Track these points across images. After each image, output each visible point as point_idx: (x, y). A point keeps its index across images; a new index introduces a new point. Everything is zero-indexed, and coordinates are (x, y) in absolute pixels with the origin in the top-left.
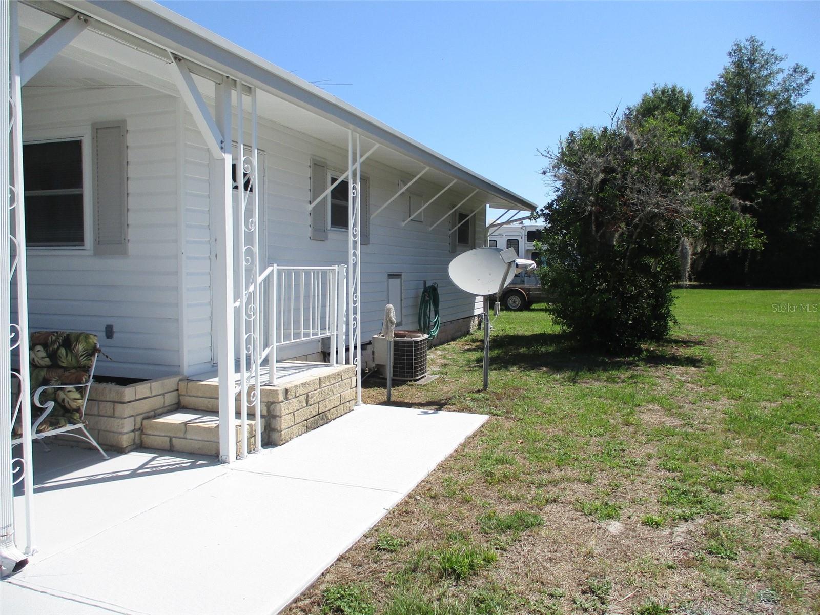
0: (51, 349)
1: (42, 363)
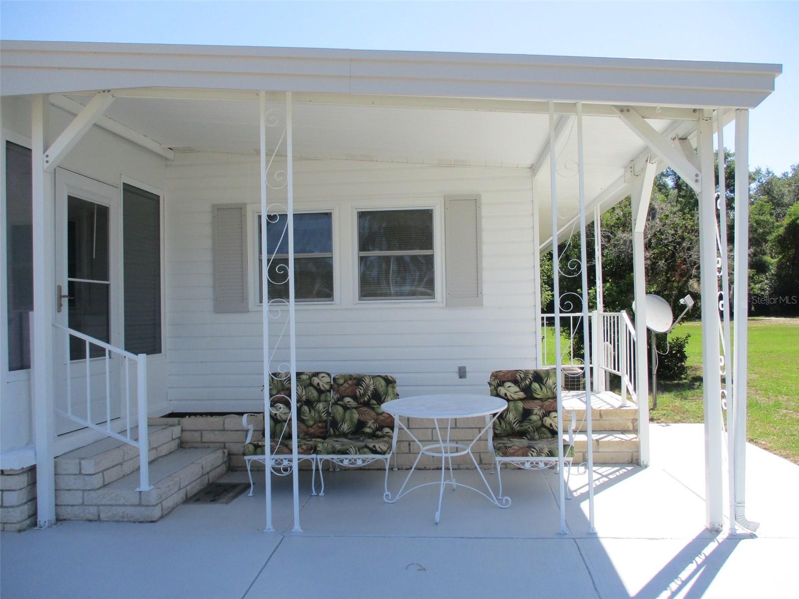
0: (523, 384)
1: (516, 397)
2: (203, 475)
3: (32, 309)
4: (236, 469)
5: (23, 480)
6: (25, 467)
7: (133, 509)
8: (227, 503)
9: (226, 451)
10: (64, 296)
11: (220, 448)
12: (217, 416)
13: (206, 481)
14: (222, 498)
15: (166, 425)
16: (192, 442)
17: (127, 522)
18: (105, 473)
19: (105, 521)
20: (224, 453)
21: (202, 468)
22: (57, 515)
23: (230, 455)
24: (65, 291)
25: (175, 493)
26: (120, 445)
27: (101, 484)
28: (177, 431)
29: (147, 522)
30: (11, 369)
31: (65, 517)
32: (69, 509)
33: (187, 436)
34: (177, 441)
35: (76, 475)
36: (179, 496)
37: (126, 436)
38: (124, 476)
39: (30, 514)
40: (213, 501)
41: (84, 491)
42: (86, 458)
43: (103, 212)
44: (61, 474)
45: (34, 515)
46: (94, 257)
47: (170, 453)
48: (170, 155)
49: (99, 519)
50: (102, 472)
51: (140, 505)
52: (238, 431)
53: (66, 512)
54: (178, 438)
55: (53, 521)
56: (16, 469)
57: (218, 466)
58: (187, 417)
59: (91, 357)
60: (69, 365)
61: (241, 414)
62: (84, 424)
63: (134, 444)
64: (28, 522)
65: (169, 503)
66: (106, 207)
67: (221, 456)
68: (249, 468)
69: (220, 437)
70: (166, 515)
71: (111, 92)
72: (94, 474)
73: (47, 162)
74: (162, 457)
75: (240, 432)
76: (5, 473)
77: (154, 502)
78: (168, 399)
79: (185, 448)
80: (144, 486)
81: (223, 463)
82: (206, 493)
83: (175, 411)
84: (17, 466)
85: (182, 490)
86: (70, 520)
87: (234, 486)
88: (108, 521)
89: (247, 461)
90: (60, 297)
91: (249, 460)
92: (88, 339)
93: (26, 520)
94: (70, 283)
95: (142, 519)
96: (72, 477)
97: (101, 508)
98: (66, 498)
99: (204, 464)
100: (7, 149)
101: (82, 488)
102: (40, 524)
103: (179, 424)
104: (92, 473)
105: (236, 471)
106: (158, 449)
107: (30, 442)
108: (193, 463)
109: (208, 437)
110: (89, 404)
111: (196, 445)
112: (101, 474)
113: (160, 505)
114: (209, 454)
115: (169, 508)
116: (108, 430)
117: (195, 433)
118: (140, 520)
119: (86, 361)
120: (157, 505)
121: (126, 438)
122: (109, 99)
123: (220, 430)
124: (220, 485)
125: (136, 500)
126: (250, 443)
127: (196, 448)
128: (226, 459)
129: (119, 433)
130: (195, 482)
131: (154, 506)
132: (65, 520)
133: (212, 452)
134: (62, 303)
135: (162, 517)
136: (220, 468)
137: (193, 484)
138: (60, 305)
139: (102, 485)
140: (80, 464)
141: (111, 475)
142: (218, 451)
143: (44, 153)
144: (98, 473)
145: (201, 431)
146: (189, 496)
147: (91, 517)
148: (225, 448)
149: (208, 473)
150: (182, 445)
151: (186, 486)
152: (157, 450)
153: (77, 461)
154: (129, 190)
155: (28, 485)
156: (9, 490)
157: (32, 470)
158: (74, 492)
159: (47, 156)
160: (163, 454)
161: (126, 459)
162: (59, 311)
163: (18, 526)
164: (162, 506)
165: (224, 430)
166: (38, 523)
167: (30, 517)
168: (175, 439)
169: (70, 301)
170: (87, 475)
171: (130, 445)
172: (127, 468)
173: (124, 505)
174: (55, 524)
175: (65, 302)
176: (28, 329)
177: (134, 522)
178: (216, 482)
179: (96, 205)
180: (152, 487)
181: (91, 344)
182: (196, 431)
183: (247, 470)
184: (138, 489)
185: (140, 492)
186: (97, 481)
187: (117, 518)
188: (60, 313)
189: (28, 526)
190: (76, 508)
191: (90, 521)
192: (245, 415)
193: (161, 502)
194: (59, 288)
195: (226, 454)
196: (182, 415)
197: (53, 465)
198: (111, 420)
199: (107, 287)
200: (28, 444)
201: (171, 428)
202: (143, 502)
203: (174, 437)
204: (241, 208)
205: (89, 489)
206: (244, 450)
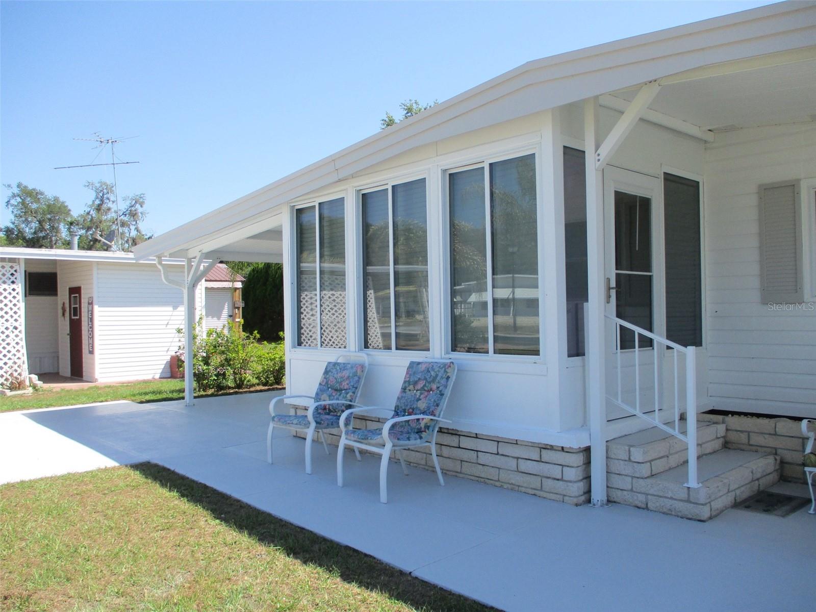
2: (753, 481)
3: (587, 300)
4: (790, 479)
5: (579, 459)
6: (582, 447)
7: (681, 504)
8: (783, 516)
9: (778, 458)
10: (613, 288)
11: (770, 454)
12: (765, 418)
13: (756, 488)
14: (776, 509)
15: (709, 422)
16: (737, 443)
17: (675, 516)
18: (652, 463)
19: (653, 510)
20: (776, 460)
21: (752, 472)
22: (608, 496)
23: (783, 463)
24: (613, 284)
25: (724, 495)
26: (667, 437)
27: (648, 474)
28: (721, 429)
29: (695, 520)
30: (570, 356)
31: (615, 500)
32: (619, 493)
33: (732, 436)
34: (721, 441)
35: (625, 461)
36: (728, 499)
37: (674, 428)
38: (670, 469)
39: (585, 491)
40: (766, 511)
41: (633, 477)
42: (634, 446)
43: (646, 203)
44: (612, 458)
45: (589, 491)
46: (637, 249)
47: (715, 452)
48: (709, 137)
49: (647, 508)
50: (650, 461)
51: (688, 501)
52: (792, 437)
53: (617, 495)
54: (722, 437)
55: (605, 501)
56: (574, 448)
57: (769, 474)
58: (730, 415)
59: (640, 347)
60: (619, 354)
61: (800, 419)
62: (633, 412)
63: (681, 437)
64: (583, 498)
65: (718, 504)
66: (648, 198)
67: (773, 462)
68: (810, 481)
69: (771, 442)
70: (716, 516)
71: (658, 82)
72: (643, 463)
73: (599, 160)
74: (706, 455)
75: (796, 439)
76: (565, 450)
77: (702, 501)
78: (709, 395)
79: (729, 449)
80: (693, 483)
81: (775, 471)
82: (758, 501)
83: (716, 408)
84: (575, 446)
85: (731, 493)
86: (619, 503)
87: (789, 499)
88: (655, 511)
89: (808, 473)
90: (609, 289)
91: (810, 473)
92: (638, 330)
93: (581, 496)
94: (617, 275)
95: (690, 516)
96: (622, 462)
97: (649, 497)
98: (617, 482)
99: (754, 468)
100: (564, 153)
101: (631, 474)
102: (593, 502)
103: (723, 422)
104: (640, 461)
105: (790, 482)
106: (703, 446)
107: (585, 424)
108: (741, 466)
109: (756, 440)
110: (637, 393)
111: (744, 447)
112: (649, 464)
113: (708, 505)
114: (758, 459)
115: (718, 509)
116: (656, 420)
117: (741, 434)
118: (688, 517)
119: (635, 351)
120: (706, 504)
121: (675, 431)
122: (656, 88)
123: (770, 434)
124: (771, 495)
125: (684, 495)
126: (811, 453)
127: (743, 450)
128: (777, 467)
129: (664, 424)
130: (745, 487)
131: (702, 505)
132: (615, 502)
133: (761, 457)
134: (611, 294)
135: (711, 518)
136: (771, 477)
137: (742, 489)
138: (609, 297)
139: (650, 475)
140: (629, 451)
141: (659, 466)
142: (769, 457)
143: (596, 152)
144: (646, 462)
145: (749, 432)
146: (738, 500)
147: (640, 505)
148: (776, 454)
149: (758, 479)
150: (727, 445)
151: (735, 490)
152: (701, 447)
153: (627, 448)
154: (669, 179)
155: (584, 464)
156: (568, 466)
157: (588, 450)
158: (623, 477)
159: (599, 155)
160: (708, 452)
161: (671, 452)
162: (608, 302)
163: (575, 500)
164: (711, 506)
165: (775, 434)
166: (592, 500)
167: (585, 493)
168: (719, 438)
169: (617, 292)
170: (636, 462)
171: (677, 438)
172: (673, 461)
173: (671, 498)
174: (607, 505)
175: (613, 293)
176: (583, 319)
177: (682, 518)
178: (766, 490)
179: (638, 197)
180: (700, 485)
181: (640, 335)
182: (742, 432)
183: (807, 484)
184: (686, 485)
185: (689, 488)
186: (645, 470)
187: (665, 510)
188: (609, 304)
189: (583, 501)
190: (625, 493)
191: (639, 508)
192: (805, 422)
193: (709, 502)
194: (609, 280)
195: (778, 461)
196: (725, 413)
197: (605, 448)
198: (659, 410)
199: (650, 278)
200: (583, 426)
201: (715, 425)
202: (692, 499)
203: (719, 436)
204: (794, 185)
205: (638, 476)
206: (804, 460)
